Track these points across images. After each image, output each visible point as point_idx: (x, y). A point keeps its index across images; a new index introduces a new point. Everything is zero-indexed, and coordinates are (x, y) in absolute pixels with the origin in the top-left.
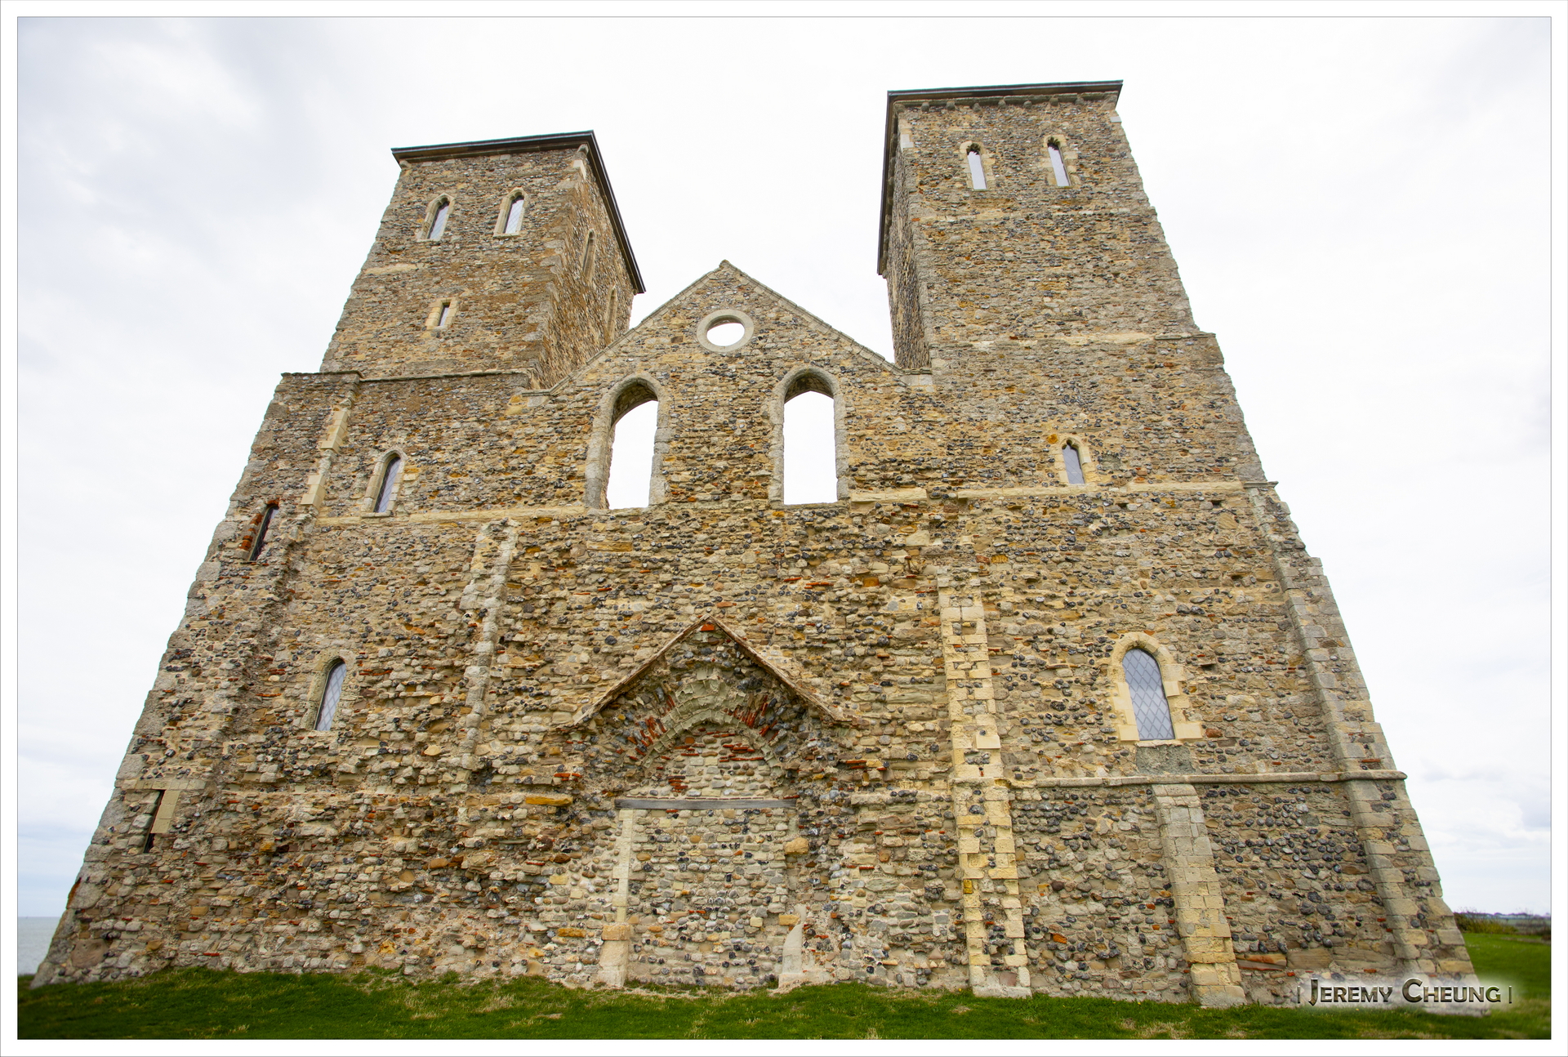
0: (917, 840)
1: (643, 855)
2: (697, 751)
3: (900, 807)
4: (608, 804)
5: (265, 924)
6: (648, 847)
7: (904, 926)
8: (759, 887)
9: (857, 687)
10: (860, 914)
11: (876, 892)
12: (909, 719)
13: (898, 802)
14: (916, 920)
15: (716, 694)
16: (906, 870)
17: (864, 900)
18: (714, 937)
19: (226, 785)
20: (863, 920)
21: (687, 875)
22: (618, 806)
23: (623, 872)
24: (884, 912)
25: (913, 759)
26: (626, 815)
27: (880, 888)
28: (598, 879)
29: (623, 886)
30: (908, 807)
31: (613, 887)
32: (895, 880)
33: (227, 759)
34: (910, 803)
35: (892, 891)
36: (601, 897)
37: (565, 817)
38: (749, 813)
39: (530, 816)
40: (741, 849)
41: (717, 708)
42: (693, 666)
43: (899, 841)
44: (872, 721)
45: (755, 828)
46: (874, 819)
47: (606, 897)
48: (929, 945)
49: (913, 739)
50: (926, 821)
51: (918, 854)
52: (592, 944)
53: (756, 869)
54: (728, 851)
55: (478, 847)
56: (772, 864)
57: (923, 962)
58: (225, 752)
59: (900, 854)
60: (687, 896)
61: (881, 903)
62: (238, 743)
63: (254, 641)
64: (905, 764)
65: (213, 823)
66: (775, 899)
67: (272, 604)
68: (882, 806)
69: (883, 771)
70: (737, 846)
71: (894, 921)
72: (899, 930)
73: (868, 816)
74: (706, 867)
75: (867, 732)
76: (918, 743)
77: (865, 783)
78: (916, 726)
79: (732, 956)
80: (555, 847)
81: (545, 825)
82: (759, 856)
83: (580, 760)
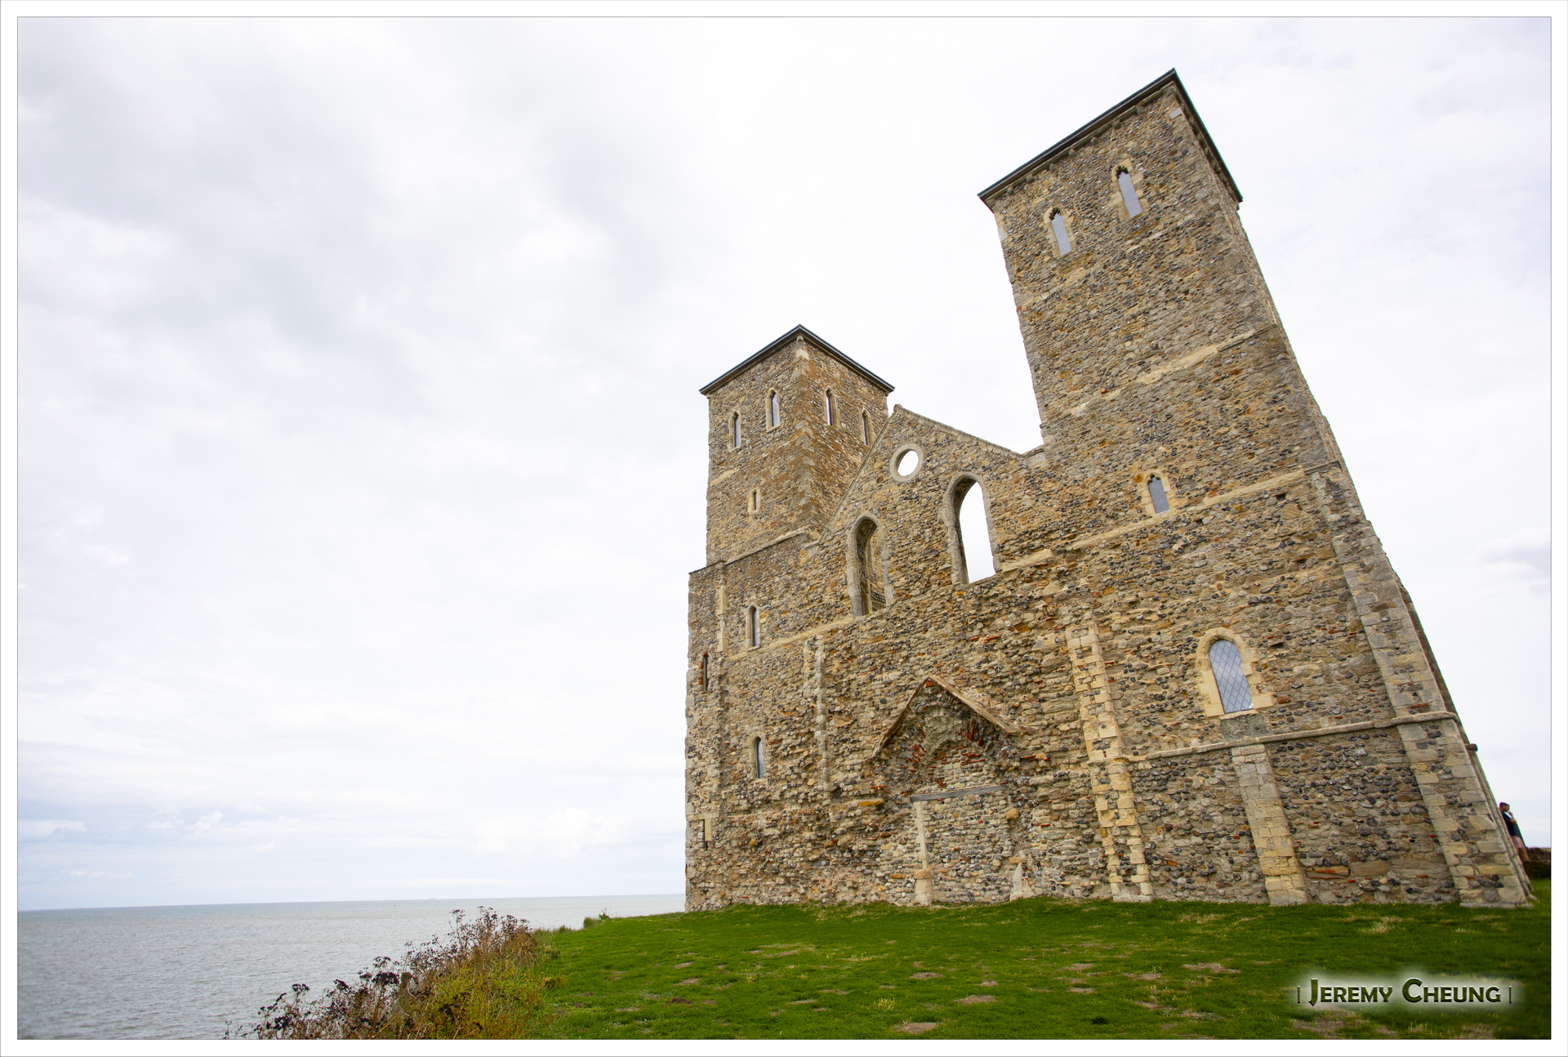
0: (1073, 805)
1: (931, 828)
2: (949, 760)
3: (1061, 784)
4: (906, 800)
5: (762, 881)
6: (932, 823)
7: (1071, 860)
8: (996, 842)
9: (1024, 706)
10: (1045, 854)
11: (1054, 840)
12: (1059, 723)
13: (1059, 781)
14: (1078, 856)
15: (947, 724)
16: (1070, 825)
17: (1046, 845)
18: (975, 873)
19: (729, 813)
20: (1047, 858)
21: (955, 838)
22: (912, 801)
23: (921, 839)
24: (1058, 853)
25: (1065, 750)
26: (916, 805)
27: (1055, 837)
28: (908, 845)
29: (923, 848)
30: (1066, 783)
31: (918, 848)
32: (1064, 831)
33: (725, 800)
34: (1065, 780)
35: (1063, 838)
36: (911, 855)
37: (884, 811)
38: (982, 796)
39: (864, 813)
40: (982, 819)
41: (950, 733)
42: (927, 710)
43: (1062, 806)
44: (1037, 728)
45: (987, 805)
46: (1045, 793)
47: (915, 855)
48: (1087, 871)
49: (1064, 736)
50: (1077, 791)
51: (1075, 813)
52: (908, 882)
53: (992, 830)
54: (974, 821)
55: (843, 833)
56: (1000, 827)
57: (1086, 882)
58: (723, 797)
59: (1064, 814)
60: (957, 850)
61: (1056, 847)
62: (727, 791)
63: (719, 736)
64: (1061, 754)
65: (728, 833)
66: (1005, 848)
67: (721, 713)
68: (1049, 784)
69: (1048, 760)
70: (979, 817)
71: (1064, 857)
72: (1068, 863)
73: (1042, 792)
74: (964, 832)
75: (1035, 736)
76: (1068, 738)
77: (1038, 770)
78: (1064, 727)
79: (987, 884)
80: (880, 829)
81: (873, 817)
82: (993, 822)
83: (881, 777)
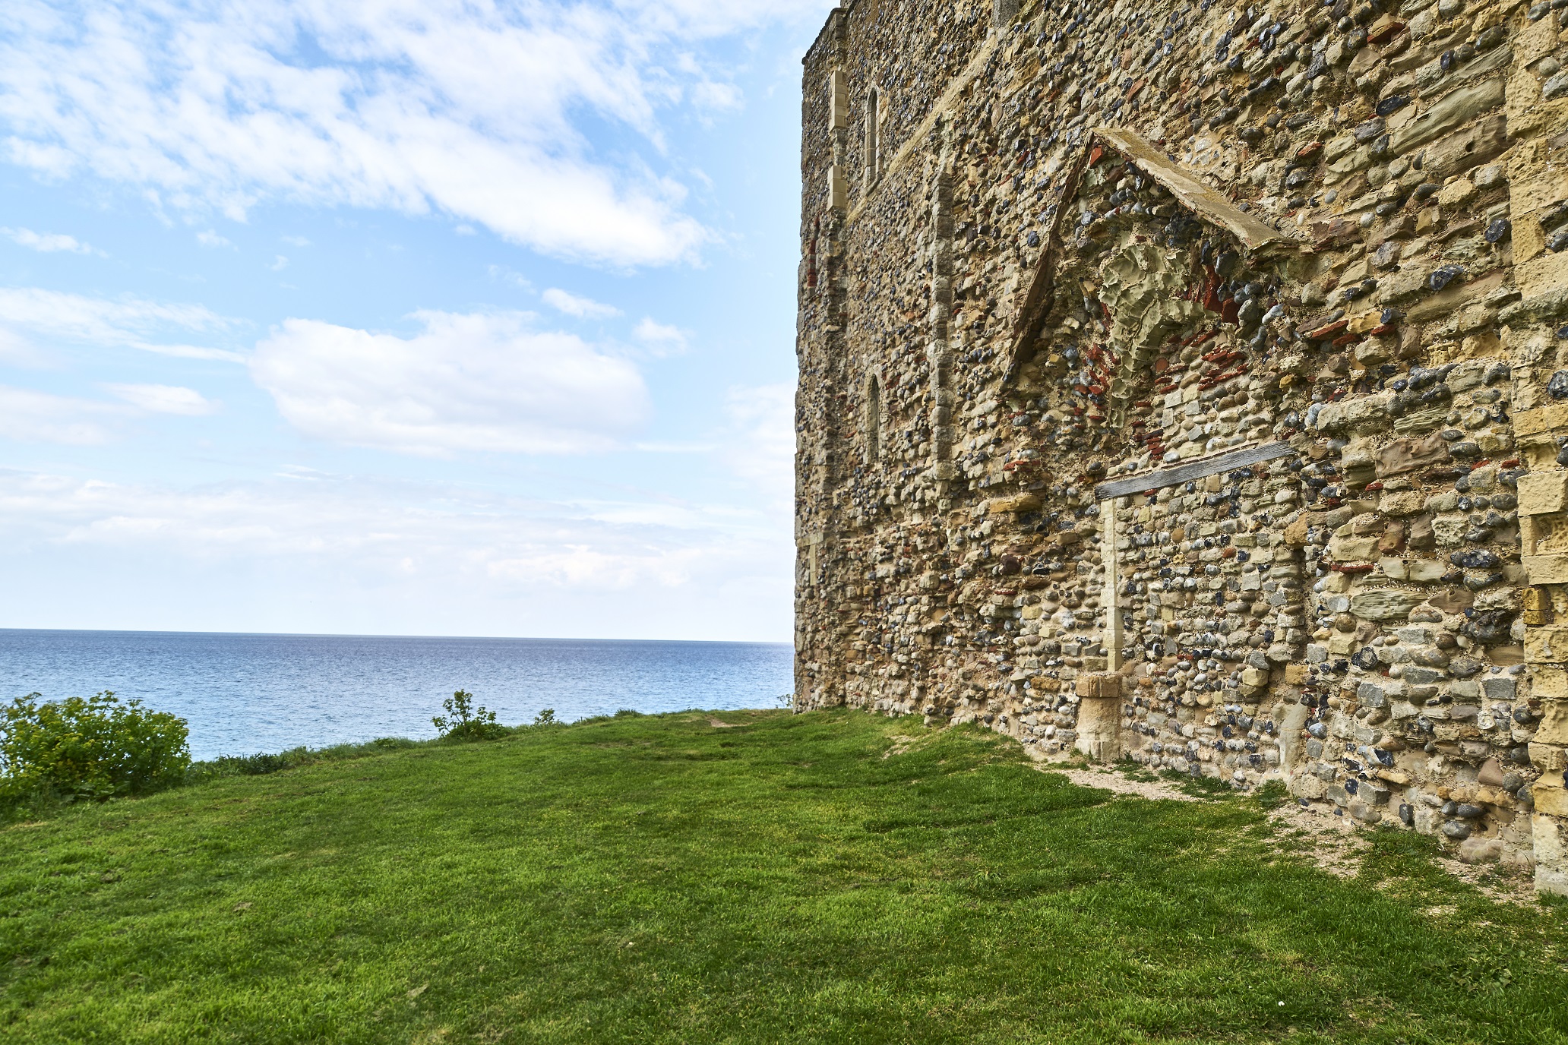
0: (1446, 495)
1: (1131, 569)
2: (1176, 379)
3: (1418, 417)
4: (1087, 496)
6: (1132, 555)
7: (1419, 701)
9: (1331, 147)
11: (1378, 622)
12: (1439, 176)
13: (1413, 406)
14: (1444, 689)
16: (1435, 570)
17: (1349, 638)
18: (1203, 700)
20: (1348, 682)
21: (1174, 596)
22: (1099, 498)
23: (1108, 598)
24: (1380, 667)
25: (1453, 282)
26: (1106, 508)
27: (1379, 612)
28: (1084, 609)
29: (1110, 619)
30: (1436, 414)
32: (1411, 592)
34: (1433, 401)
35: (1403, 618)
36: (1082, 635)
37: (1037, 524)
38: (1236, 477)
39: (994, 531)
40: (1232, 546)
41: (1164, 295)
43: (1412, 501)
45: (1246, 505)
46: (1363, 456)
47: (1094, 636)
48: (1469, 748)
49: (1452, 227)
50: (1470, 440)
51: (1451, 528)
52: (1064, 701)
53: (1249, 581)
54: (1214, 553)
56: (1274, 571)
58: (835, 502)
59: (1417, 532)
60: (1175, 631)
61: (1377, 648)
62: (841, 491)
64: (1436, 302)
65: (840, 571)
66: (1278, 634)
68: (1379, 424)
69: (1389, 332)
70: (1226, 541)
71: (1394, 687)
72: (1408, 709)
73: (1354, 451)
74: (1189, 582)
75: (1357, 248)
76: (1466, 233)
78: (1454, 190)
79: (1228, 735)
80: (1025, 568)
81: (1014, 538)
82: (1258, 555)
83: (1024, 440)
